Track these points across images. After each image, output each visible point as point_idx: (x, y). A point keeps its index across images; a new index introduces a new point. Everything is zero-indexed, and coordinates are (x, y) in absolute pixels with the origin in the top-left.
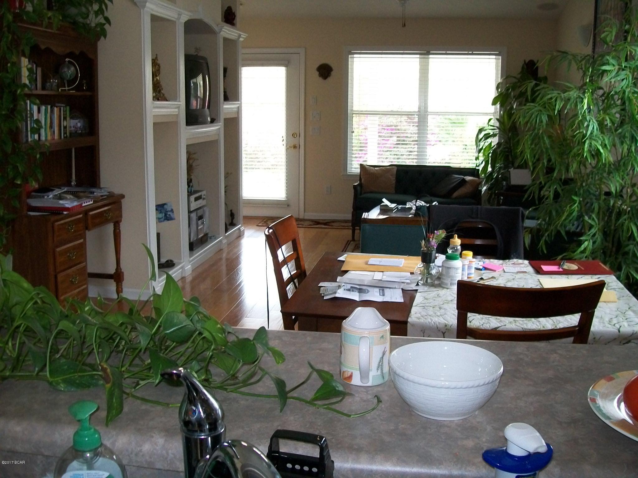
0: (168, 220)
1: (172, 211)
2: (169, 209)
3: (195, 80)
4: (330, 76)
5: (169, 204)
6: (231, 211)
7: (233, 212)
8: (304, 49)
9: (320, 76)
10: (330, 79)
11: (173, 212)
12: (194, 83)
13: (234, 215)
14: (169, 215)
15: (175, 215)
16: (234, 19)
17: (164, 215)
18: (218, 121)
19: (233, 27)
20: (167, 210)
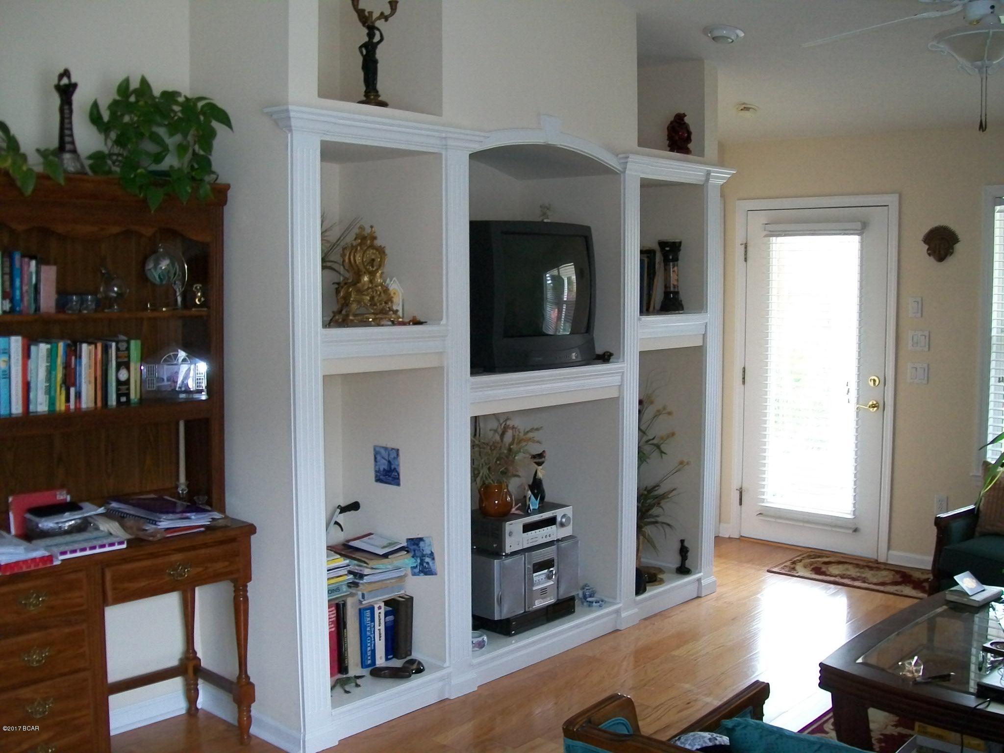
0: (426, 574)
1: (432, 555)
2: (427, 551)
3: (555, 272)
4: (952, 253)
5: (427, 541)
6: (682, 541)
7: (686, 544)
8: (897, 195)
9: (929, 255)
10: (950, 261)
11: (433, 559)
12: (553, 278)
13: (687, 551)
14: (428, 563)
15: (437, 566)
16: (688, 139)
17: (419, 561)
18: (619, 358)
19: (689, 157)
20: (424, 553)
